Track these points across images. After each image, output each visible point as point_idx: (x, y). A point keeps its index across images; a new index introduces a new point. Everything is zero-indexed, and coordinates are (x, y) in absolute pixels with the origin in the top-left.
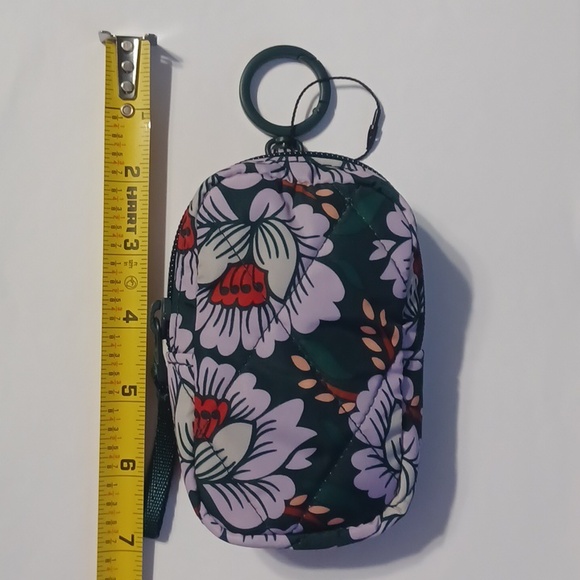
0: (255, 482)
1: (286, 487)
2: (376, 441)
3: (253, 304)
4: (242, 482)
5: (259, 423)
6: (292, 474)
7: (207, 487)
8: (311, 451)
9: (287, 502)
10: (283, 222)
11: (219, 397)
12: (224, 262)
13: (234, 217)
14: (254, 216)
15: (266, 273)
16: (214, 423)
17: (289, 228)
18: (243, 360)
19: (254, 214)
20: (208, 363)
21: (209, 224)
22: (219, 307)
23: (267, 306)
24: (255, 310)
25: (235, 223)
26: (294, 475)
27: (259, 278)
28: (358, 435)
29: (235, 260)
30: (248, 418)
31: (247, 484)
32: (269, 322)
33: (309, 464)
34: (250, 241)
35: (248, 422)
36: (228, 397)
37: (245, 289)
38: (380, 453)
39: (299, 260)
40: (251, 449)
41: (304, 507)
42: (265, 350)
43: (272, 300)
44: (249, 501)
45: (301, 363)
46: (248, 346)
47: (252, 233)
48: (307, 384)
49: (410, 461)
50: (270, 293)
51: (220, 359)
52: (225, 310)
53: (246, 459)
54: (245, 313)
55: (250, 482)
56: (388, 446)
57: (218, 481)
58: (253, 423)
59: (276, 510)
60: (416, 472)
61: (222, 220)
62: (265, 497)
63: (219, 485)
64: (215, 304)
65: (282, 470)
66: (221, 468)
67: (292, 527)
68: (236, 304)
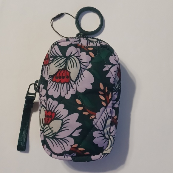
0: (62, 139)
1: (72, 141)
2: (101, 129)
3: (65, 82)
4: (58, 139)
5: (64, 120)
6: (73, 137)
7: (47, 139)
8: (80, 130)
9: (71, 146)
10: (76, 57)
11: (52, 111)
12: (57, 68)
13: (61, 55)
14: (67, 55)
15: (70, 72)
16: (50, 119)
17: (78, 59)
18: (61, 100)
19: (68, 54)
20: (50, 100)
21: (53, 57)
22: (54, 83)
23: (70, 83)
24: (65, 84)
25: (62, 57)
26: (74, 137)
27: (68, 74)
28: (96, 126)
29: (61, 68)
30: (61, 118)
31: (59, 139)
32: (70, 88)
33: (79, 135)
34: (66, 63)
35: (61, 120)
36: (55, 111)
37: (63, 77)
38: (103, 132)
39: (80, 69)
40: (61, 128)
41: (77, 148)
42: (68, 97)
43: (71, 81)
44: (59, 145)
45: (79, 102)
46: (63, 95)
47: (67, 60)
48: (80, 108)
49: (112, 136)
50: (71, 79)
51: (54, 99)
52: (56, 84)
53: (59, 131)
54: (62, 85)
55: (60, 139)
56: (105, 131)
57: (50, 138)
58: (62, 120)
59: (68, 148)
60: (114, 140)
61: (58, 55)
62: (65, 144)
63: (50, 139)
64: (53, 82)
65: (70, 136)
66: (51, 134)
67: (73, 154)
68: (60, 82)
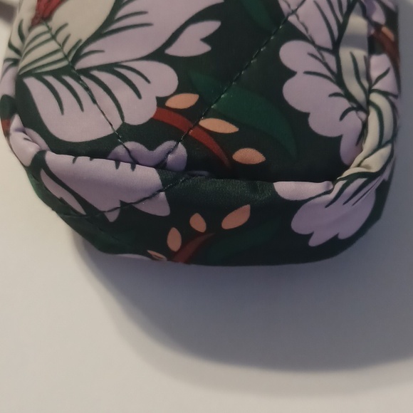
6: (173, 62)
7: (32, 84)
8: (211, 26)
9: (161, 101)
28: (292, 19)
31: (95, 73)
33: (206, 48)
38: (331, 60)
40: (110, 19)
44: (94, 101)
49: (385, 94)
53: (99, 34)
55: (102, 68)
57: (49, 72)
59: (140, 112)
62: (123, 93)
63: (49, 78)
65: (159, 55)
